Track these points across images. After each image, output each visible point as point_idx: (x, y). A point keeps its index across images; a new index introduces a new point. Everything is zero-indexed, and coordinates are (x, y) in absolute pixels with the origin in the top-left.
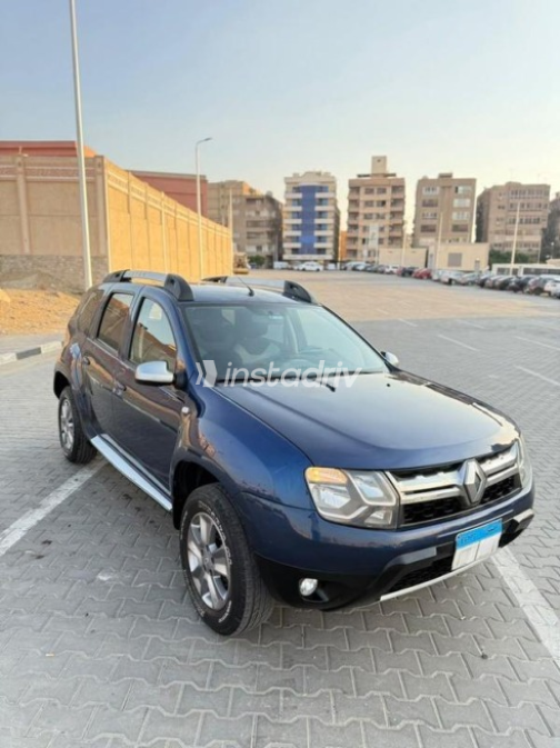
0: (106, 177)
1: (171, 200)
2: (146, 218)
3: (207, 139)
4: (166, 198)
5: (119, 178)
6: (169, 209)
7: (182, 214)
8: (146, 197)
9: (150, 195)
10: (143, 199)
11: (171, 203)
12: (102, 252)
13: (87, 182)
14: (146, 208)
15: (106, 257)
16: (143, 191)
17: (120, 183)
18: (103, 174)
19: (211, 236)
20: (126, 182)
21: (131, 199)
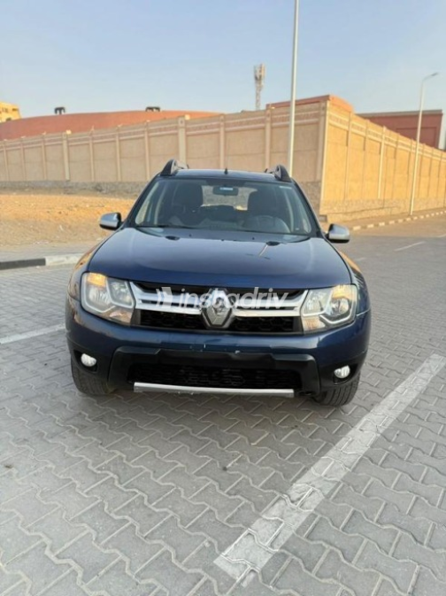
0: (327, 118)
1: (393, 133)
2: (364, 149)
3: (434, 75)
4: (388, 131)
5: (340, 117)
6: (389, 140)
7: (403, 145)
8: (367, 131)
9: (370, 130)
10: (363, 133)
11: (394, 136)
12: (318, 178)
13: (296, 125)
14: (365, 141)
15: (320, 181)
16: (364, 127)
17: (341, 122)
18: (325, 115)
19: (435, 163)
20: (347, 120)
21: (350, 134)
